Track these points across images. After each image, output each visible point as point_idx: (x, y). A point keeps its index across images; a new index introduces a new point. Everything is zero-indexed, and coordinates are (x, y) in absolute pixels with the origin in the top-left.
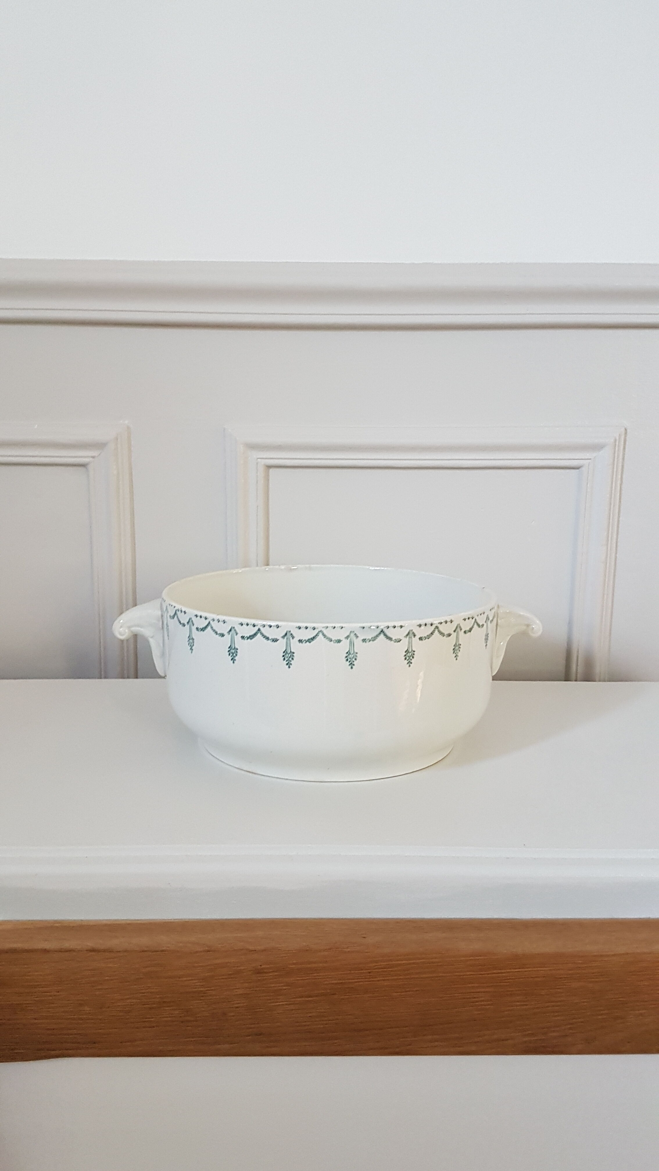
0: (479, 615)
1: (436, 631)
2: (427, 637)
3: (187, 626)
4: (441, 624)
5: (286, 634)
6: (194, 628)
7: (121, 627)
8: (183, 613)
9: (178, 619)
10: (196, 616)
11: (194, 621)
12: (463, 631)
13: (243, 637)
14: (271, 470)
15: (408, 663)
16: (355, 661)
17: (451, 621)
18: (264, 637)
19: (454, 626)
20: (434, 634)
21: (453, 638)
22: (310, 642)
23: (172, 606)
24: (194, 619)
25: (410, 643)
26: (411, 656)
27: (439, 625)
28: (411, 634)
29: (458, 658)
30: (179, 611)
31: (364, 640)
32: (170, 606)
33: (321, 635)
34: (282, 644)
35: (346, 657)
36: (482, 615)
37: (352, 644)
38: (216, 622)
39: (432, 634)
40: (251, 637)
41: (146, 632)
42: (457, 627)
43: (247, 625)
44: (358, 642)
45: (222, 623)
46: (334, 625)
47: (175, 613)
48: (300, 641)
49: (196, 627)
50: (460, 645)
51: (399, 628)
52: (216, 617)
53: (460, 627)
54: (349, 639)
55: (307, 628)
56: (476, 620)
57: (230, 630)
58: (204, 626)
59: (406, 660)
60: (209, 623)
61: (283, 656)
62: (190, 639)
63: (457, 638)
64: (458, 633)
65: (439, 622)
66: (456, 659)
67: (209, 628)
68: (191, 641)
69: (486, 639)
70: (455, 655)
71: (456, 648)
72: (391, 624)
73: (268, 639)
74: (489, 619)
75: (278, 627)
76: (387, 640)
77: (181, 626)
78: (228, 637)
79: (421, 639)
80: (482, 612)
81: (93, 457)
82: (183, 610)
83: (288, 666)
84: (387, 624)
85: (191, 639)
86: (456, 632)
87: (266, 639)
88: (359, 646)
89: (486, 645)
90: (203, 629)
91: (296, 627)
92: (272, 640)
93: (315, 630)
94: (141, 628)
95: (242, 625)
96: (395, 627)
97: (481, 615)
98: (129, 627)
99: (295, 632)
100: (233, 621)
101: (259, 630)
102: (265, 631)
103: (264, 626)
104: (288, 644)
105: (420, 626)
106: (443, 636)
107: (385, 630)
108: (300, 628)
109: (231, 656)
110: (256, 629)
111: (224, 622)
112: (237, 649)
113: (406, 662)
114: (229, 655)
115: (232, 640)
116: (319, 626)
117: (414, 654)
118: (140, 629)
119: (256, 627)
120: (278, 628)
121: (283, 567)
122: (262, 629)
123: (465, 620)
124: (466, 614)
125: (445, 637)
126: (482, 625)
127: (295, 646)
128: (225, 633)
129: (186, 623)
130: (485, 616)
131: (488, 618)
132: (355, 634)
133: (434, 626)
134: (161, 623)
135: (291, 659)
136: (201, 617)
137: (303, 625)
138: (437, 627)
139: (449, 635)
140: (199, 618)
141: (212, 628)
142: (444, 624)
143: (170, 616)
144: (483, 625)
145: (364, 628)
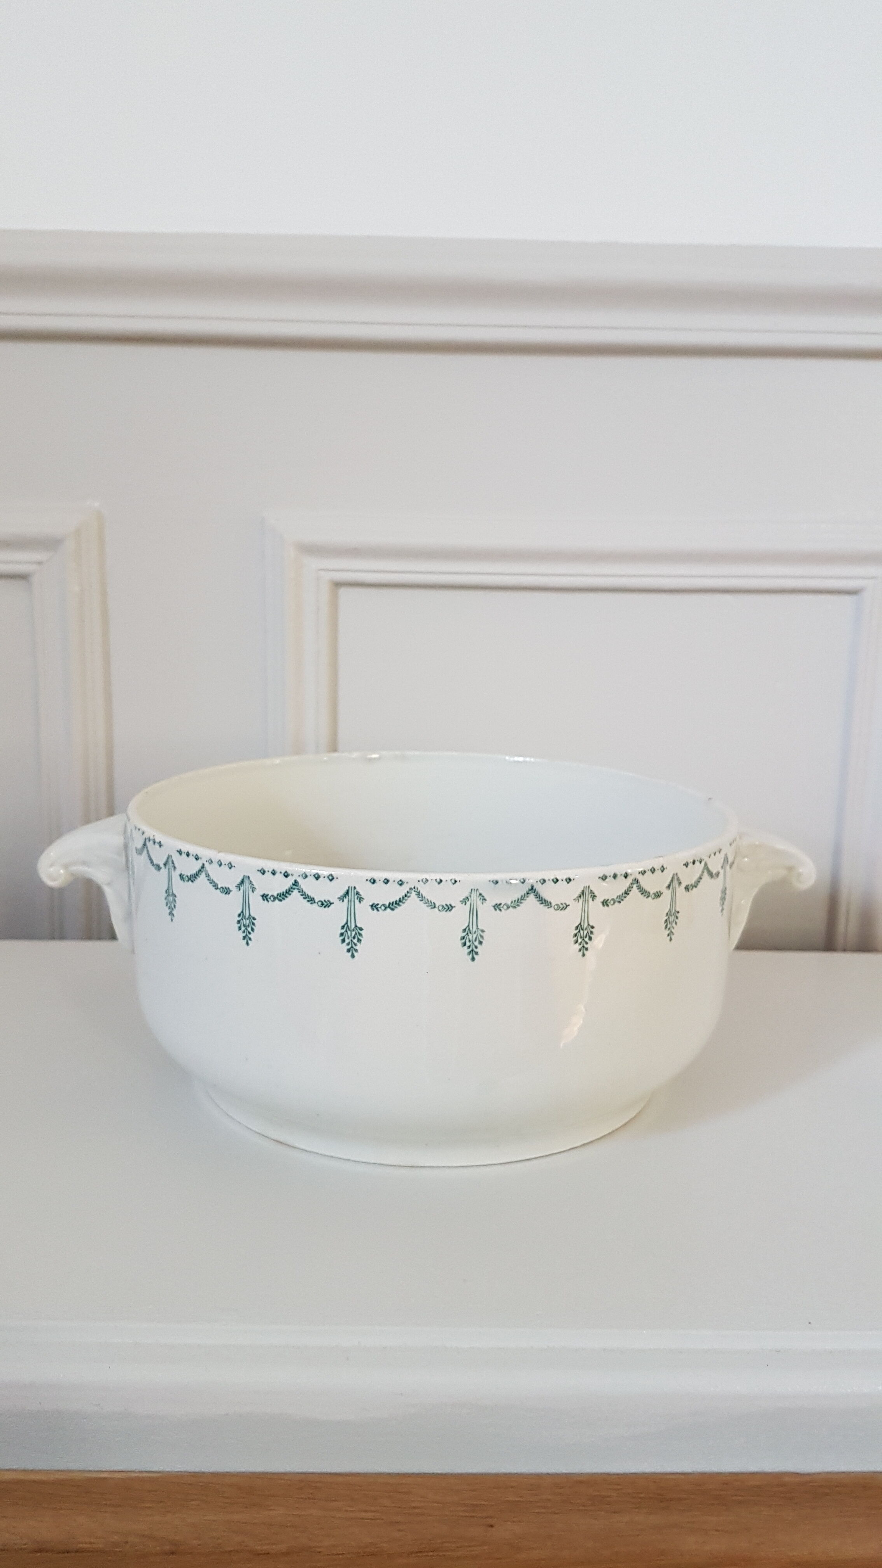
0: (713, 855)
1: (635, 886)
2: (618, 900)
3: (164, 871)
4: (643, 874)
5: (347, 893)
6: (175, 876)
7: (51, 866)
8: (157, 846)
9: (149, 856)
10: (180, 852)
11: (175, 862)
12: (683, 886)
13: (265, 897)
14: (343, 591)
15: (580, 950)
16: (479, 946)
17: (663, 869)
18: (305, 896)
19: (667, 877)
20: (631, 893)
21: (664, 903)
22: (393, 909)
23: (139, 830)
24: (176, 857)
25: (585, 912)
26: (586, 936)
27: (640, 878)
28: (587, 894)
29: (673, 937)
30: (149, 840)
31: (497, 907)
32: (137, 829)
33: (413, 894)
34: (338, 913)
35: (463, 938)
36: (717, 854)
37: (473, 913)
38: (215, 865)
39: (626, 893)
40: (283, 896)
41: (100, 875)
42: (672, 880)
43: (274, 873)
44: (485, 911)
45: (227, 868)
46: (438, 878)
47: (145, 845)
48: (374, 907)
49: (179, 873)
50: (678, 912)
51: (565, 883)
52: (216, 856)
53: (678, 879)
54: (468, 903)
55: (387, 881)
56: (706, 864)
57: (242, 882)
58: (194, 872)
59: (577, 944)
60: (203, 867)
61: (342, 934)
62: (168, 895)
63: (673, 900)
64: (674, 891)
65: (641, 869)
66: (671, 939)
67: (203, 875)
68: (171, 898)
69: (723, 899)
70: (668, 932)
71: (671, 918)
72: (549, 875)
73: (312, 900)
74: (728, 862)
75: (331, 878)
76: (542, 905)
77: (153, 868)
78: (236, 896)
79: (605, 903)
80: (716, 850)
81: (40, 563)
82: (157, 840)
83: (350, 954)
84: (541, 875)
85: (170, 895)
86: (671, 888)
87: (308, 901)
88: (487, 917)
89: (723, 910)
90: (192, 878)
91: (367, 880)
92: (320, 903)
93: (403, 886)
94: (88, 866)
95: (263, 873)
96: (556, 881)
97: (715, 854)
98: (66, 866)
99: (365, 889)
100: (248, 864)
101: (296, 883)
102: (308, 886)
103: (306, 876)
104: (351, 912)
105: (604, 878)
106: (648, 897)
107: (539, 887)
108: (374, 882)
109: (244, 932)
110: (290, 881)
111: (231, 866)
112: (254, 919)
113: (577, 946)
114: (240, 928)
115: (246, 902)
116: (412, 878)
117: (592, 932)
118: (86, 868)
119: (290, 877)
120: (331, 880)
121: (355, 755)
122: (300, 881)
123: (686, 865)
124: (688, 855)
125: (650, 898)
126: (715, 874)
127: (364, 916)
128: (233, 887)
129: (162, 866)
130: (722, 856)
131: (726, 859)
132: (480, 894)
133: (630, 880)
134: (124, 859)
135: (355, 941)
136: (188, 854)
137: (380, 875)
138: (636, 881)
139: (658, 895)
140: (184, 856)
141: (208, 876)
142: (649, 873)
143: (136, 849)
144: (718, 874)
145: (497, 882)
